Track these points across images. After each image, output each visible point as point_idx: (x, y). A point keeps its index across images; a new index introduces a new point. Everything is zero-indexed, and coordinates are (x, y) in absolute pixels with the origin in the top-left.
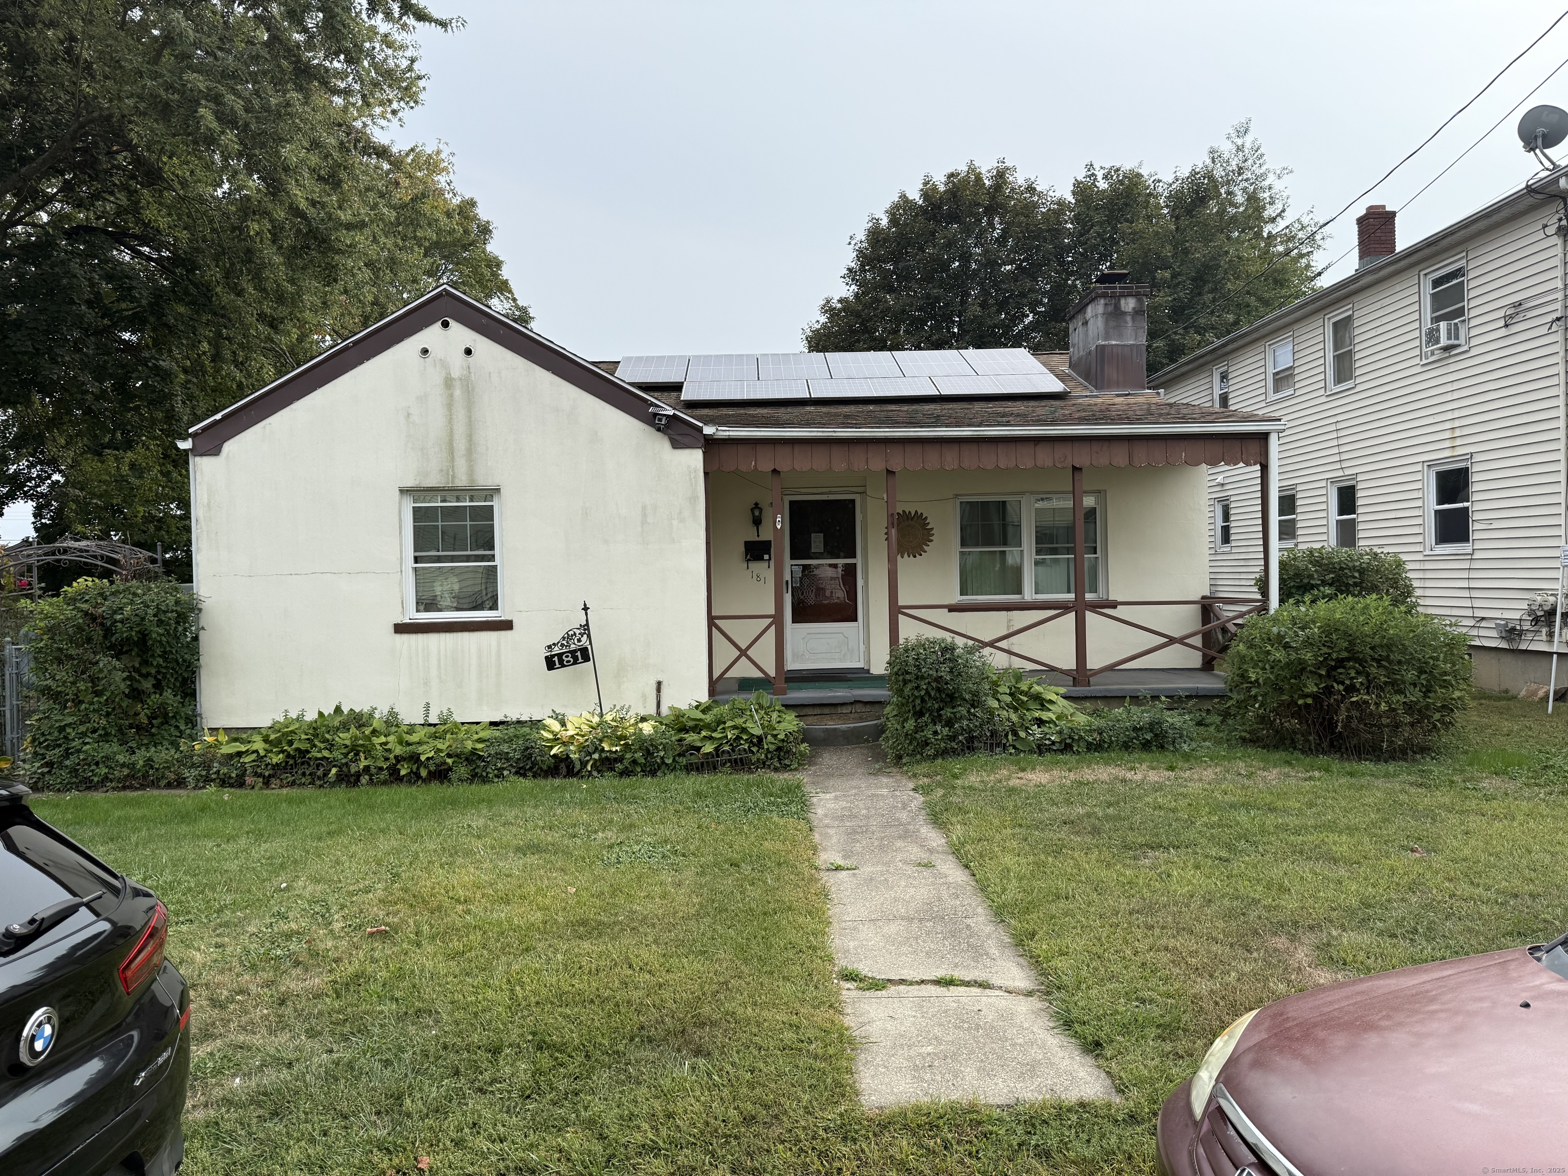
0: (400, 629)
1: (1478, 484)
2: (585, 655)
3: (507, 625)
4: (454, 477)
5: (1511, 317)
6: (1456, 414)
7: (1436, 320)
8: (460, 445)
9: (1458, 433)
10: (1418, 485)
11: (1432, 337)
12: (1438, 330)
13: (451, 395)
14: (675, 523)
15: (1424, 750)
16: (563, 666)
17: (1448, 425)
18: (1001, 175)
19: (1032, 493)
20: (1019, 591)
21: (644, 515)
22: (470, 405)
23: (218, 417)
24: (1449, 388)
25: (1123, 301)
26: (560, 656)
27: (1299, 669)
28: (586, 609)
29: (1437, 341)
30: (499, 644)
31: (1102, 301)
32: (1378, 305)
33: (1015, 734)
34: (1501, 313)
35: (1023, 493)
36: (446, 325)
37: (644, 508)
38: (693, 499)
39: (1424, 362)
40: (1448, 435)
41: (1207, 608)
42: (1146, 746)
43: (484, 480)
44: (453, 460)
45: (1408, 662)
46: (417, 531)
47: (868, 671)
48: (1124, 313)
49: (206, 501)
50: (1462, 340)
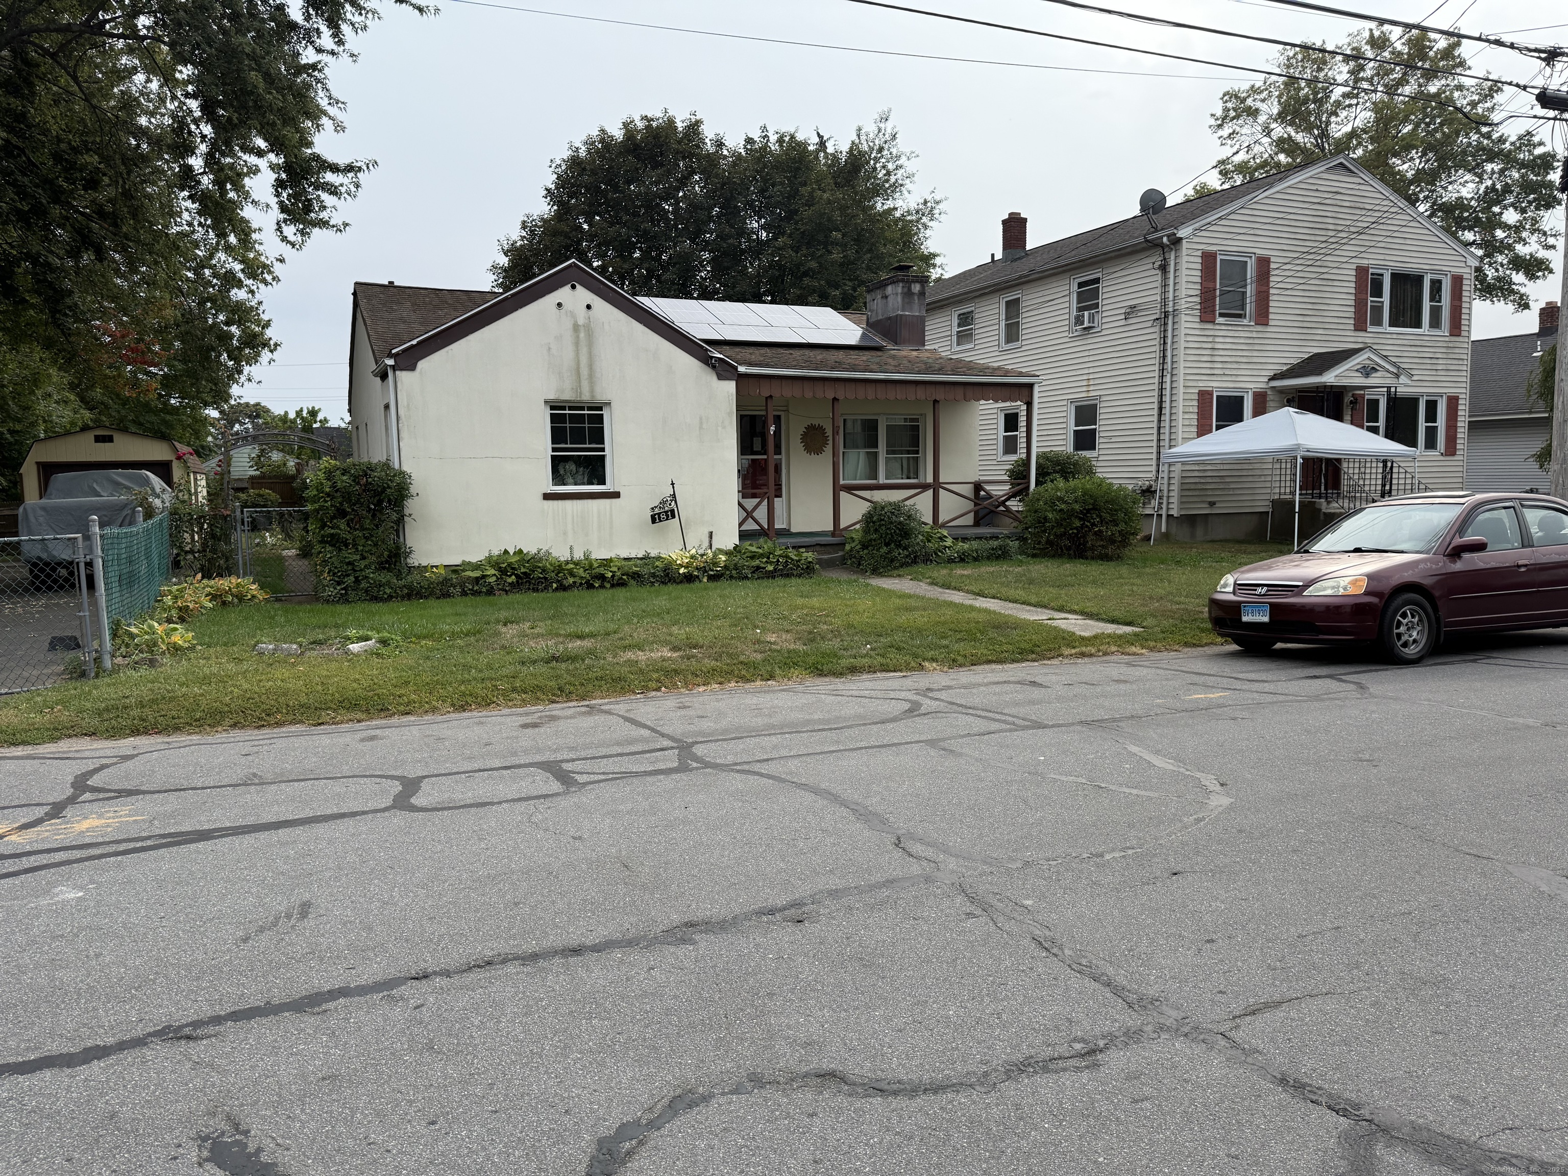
0: (547, 497)
1: (1103, 414)
2: (671, 514)
3: (616, 495)
4: (581, 393)
5: (1129, 314)
6: (1091, 370)
7: (1080, 309)
8: (584, 372)
9: (1091, 382)
10: (1064, 414)
11: (1079, 320)
12: (1083, 316)
13: (578, 337)
14: (720, 429)
15: (1119, 558)
16: (661, 521)
17: (1085, 377)
18: (694, 127)
19: (884, 414)
20: (875, 477)
21: (701, 423)
22: (590, 344)
23: (414, 342)
24: (1087, 353)
25: (913, 286)
26: (659, 514)
27: (1071, 514)
28: (673, 484)
29: (1083, 323)
30: (611, 508)
31: (901, 285)
32: (1040, 294)
33: (936, 554)
34: (1123, 311)
35: (879, 414)
36: (573, 287)
37: (701, 419)
38: (730, 414)
39: (1071, 335)
40: (1085, 383)
41: (978, 487)
42: (998, 558)
43: (600, 397)
44: (580, 381)
45: (1120, 510)
46: (554, 430)
47: (789, 530)
48: (913, 294)
49: (406, 404)
50: (1096, 325)
